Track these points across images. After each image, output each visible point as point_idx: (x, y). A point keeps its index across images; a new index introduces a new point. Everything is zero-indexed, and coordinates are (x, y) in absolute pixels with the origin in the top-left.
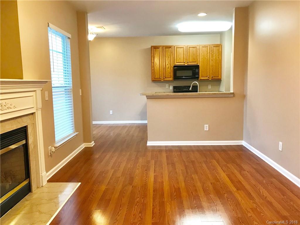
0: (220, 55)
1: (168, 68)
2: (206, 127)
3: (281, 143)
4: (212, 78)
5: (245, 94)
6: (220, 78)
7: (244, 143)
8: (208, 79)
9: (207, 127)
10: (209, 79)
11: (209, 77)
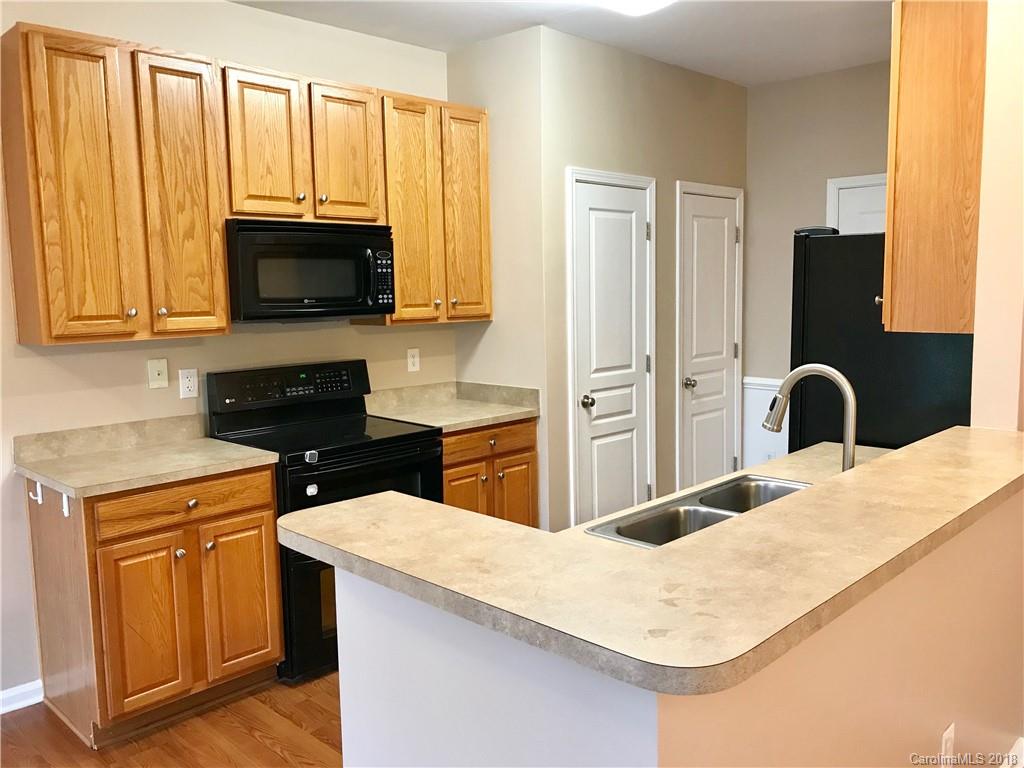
1: (189, 234)
8: (432, 318)
11: (437, 307)
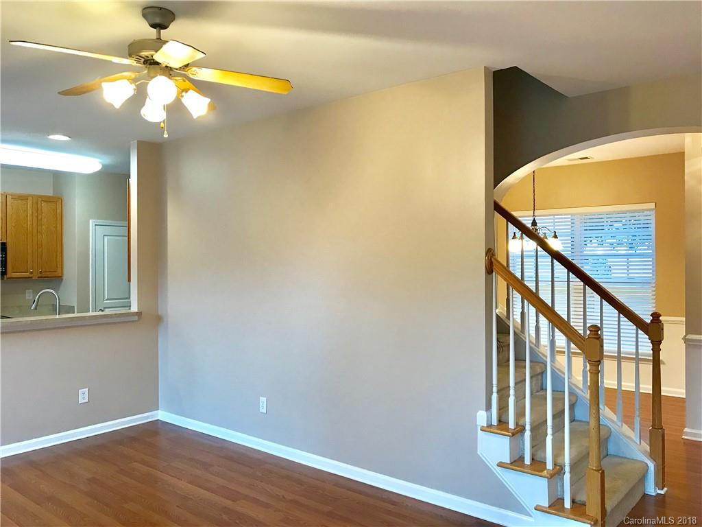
0: (59, 222)
2: (83, 396)
3: (263, 400)
4: (40, 275)
5: (160, 313)
6: (60, 275)
7: (162, 415)
8: (29, 278)
9: (84, 394)
10: (31, 277)
11: (31, 273)
